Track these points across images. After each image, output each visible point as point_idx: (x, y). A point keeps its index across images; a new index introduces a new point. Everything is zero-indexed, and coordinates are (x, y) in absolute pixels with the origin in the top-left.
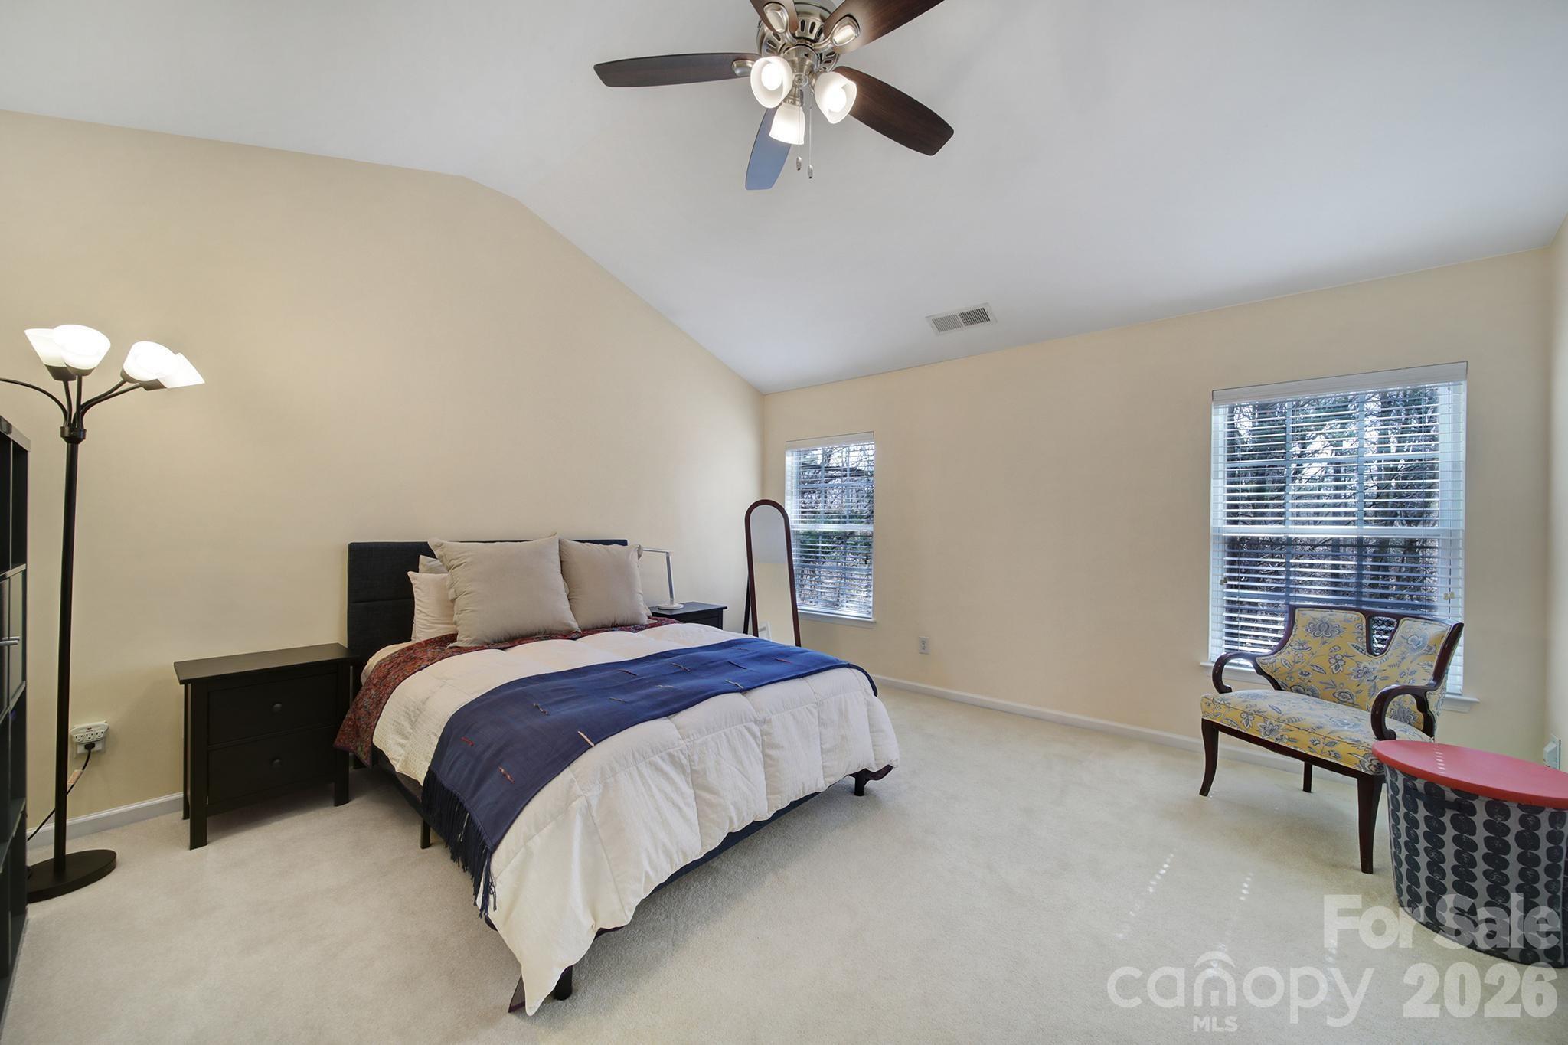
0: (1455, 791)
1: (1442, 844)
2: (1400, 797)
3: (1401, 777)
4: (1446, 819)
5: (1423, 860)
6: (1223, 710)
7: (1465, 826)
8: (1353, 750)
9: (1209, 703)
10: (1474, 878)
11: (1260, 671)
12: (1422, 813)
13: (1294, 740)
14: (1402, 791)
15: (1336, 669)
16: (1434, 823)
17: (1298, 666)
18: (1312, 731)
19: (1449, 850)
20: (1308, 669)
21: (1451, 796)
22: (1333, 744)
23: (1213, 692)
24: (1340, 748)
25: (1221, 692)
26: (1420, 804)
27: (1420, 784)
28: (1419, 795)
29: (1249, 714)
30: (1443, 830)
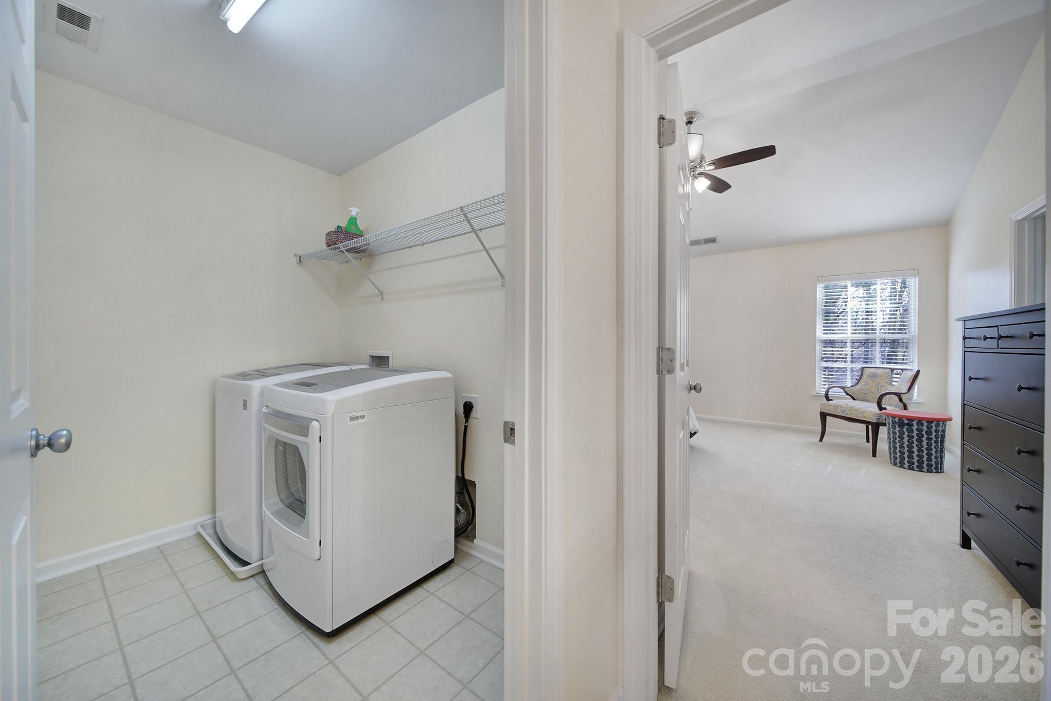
0: (908, 420)
1: (903, 438)
2: (890, 426)
3: (891, 418)
4: (905, 430)
5: (898, 445)
6: (828, 407)
7: (910, 431)
8: (869, 414)
9: (822, 405)
10: (913, 447)
11: (847, 394)
12: (898, 429)
13: (851, 414)
14: (891, 424)
15: (878, 391)
16: (901, 431)
17: (863, 391)
18: (857, 410)
19: (906, 440)
20: (867, 392)
21: (906, 422)
22: (863, 413)
23: (825, 401)
24: (865, 414)
25: (828, 401)
26: (897, 426)
27: (897, 420)
28: (896, 423)
29: (836, 407)
30: (904, 433)
